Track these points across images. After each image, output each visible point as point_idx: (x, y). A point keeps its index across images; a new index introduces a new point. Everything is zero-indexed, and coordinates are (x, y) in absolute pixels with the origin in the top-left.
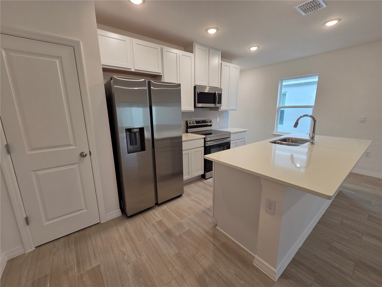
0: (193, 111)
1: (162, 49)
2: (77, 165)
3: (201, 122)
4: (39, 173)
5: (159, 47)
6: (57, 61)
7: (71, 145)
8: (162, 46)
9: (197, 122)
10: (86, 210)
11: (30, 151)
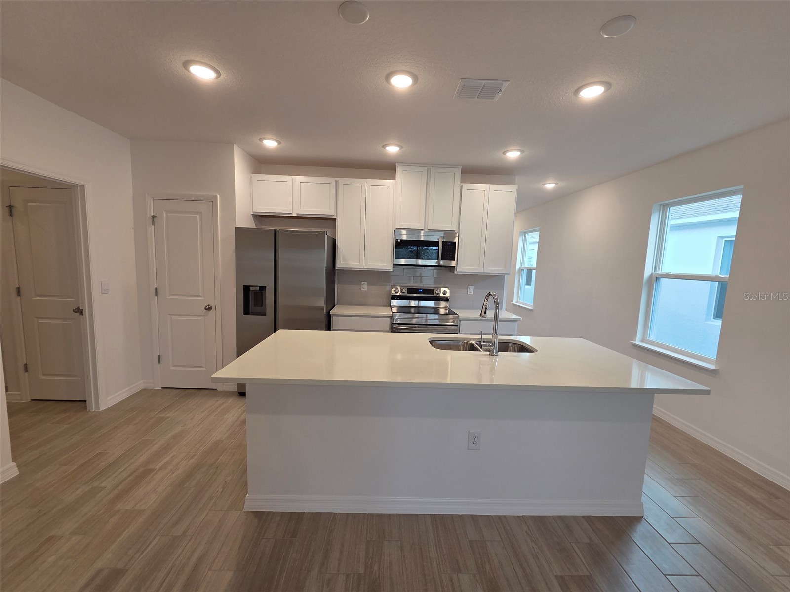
0: (391, 271)
1: (337, 183)
2: (203, 317)
3: (420, 290)
4: (174, 317)
5: (332, 180)
6: (198, 216)
7: (199, 296)
8: (336, 179)
9: (410, 290)
10: (204, 369)
11: (170, 296)
